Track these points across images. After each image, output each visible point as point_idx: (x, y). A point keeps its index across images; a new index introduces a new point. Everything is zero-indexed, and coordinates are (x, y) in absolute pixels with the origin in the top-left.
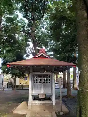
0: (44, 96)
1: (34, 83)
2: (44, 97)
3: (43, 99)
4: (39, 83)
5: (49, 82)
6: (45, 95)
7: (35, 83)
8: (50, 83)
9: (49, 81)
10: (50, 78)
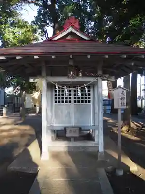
0: (77, 131)
1: (54, 104)
2: (77, 135)
3: (76, 139)
4: (65, 104)
5: (88, 100)
6: (80, 129)
7: (56, 102)
8: (91, 104)
9: (89, 98)
10: (91, 93)
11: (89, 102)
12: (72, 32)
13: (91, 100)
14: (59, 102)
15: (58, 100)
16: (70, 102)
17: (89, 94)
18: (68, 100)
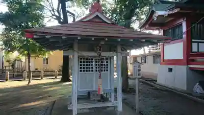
1: (80, 73)
4: (88, 72)
5: (106, 69)
7: (81, 71)
8: (109, 72)
9: (107, 68)
10: (109, 63)
11: (107, 70)
12: (97, 16)
13: (109, 69)
14: (84, 71)
15: (82, 69)
16: (92, 71)
17: (107, 65)
18: (91, 69)
